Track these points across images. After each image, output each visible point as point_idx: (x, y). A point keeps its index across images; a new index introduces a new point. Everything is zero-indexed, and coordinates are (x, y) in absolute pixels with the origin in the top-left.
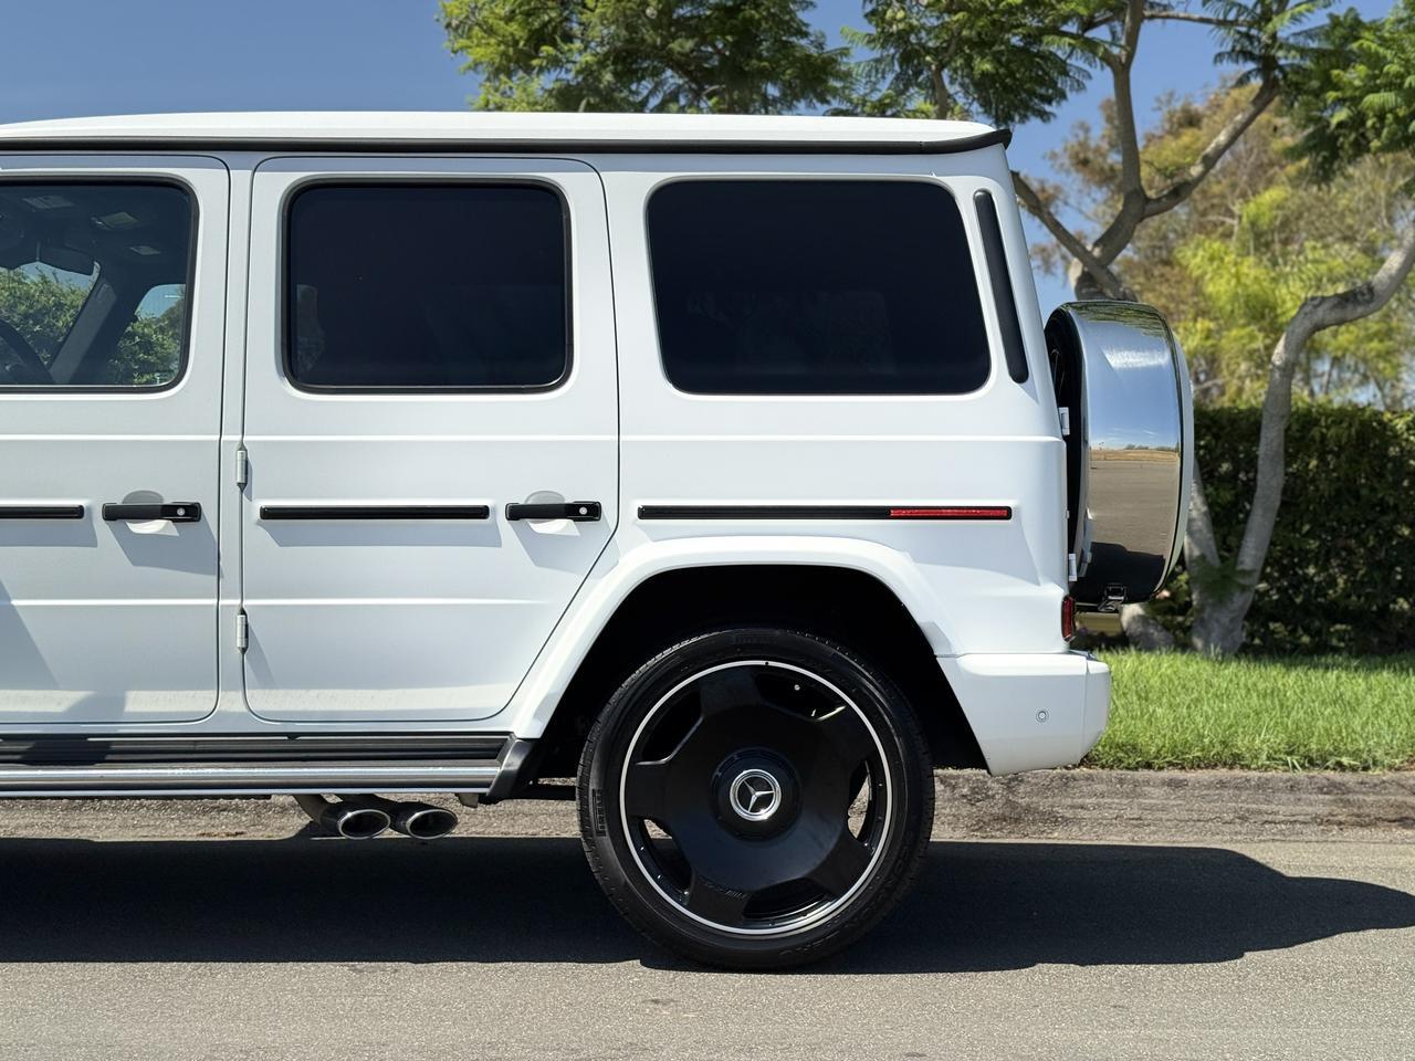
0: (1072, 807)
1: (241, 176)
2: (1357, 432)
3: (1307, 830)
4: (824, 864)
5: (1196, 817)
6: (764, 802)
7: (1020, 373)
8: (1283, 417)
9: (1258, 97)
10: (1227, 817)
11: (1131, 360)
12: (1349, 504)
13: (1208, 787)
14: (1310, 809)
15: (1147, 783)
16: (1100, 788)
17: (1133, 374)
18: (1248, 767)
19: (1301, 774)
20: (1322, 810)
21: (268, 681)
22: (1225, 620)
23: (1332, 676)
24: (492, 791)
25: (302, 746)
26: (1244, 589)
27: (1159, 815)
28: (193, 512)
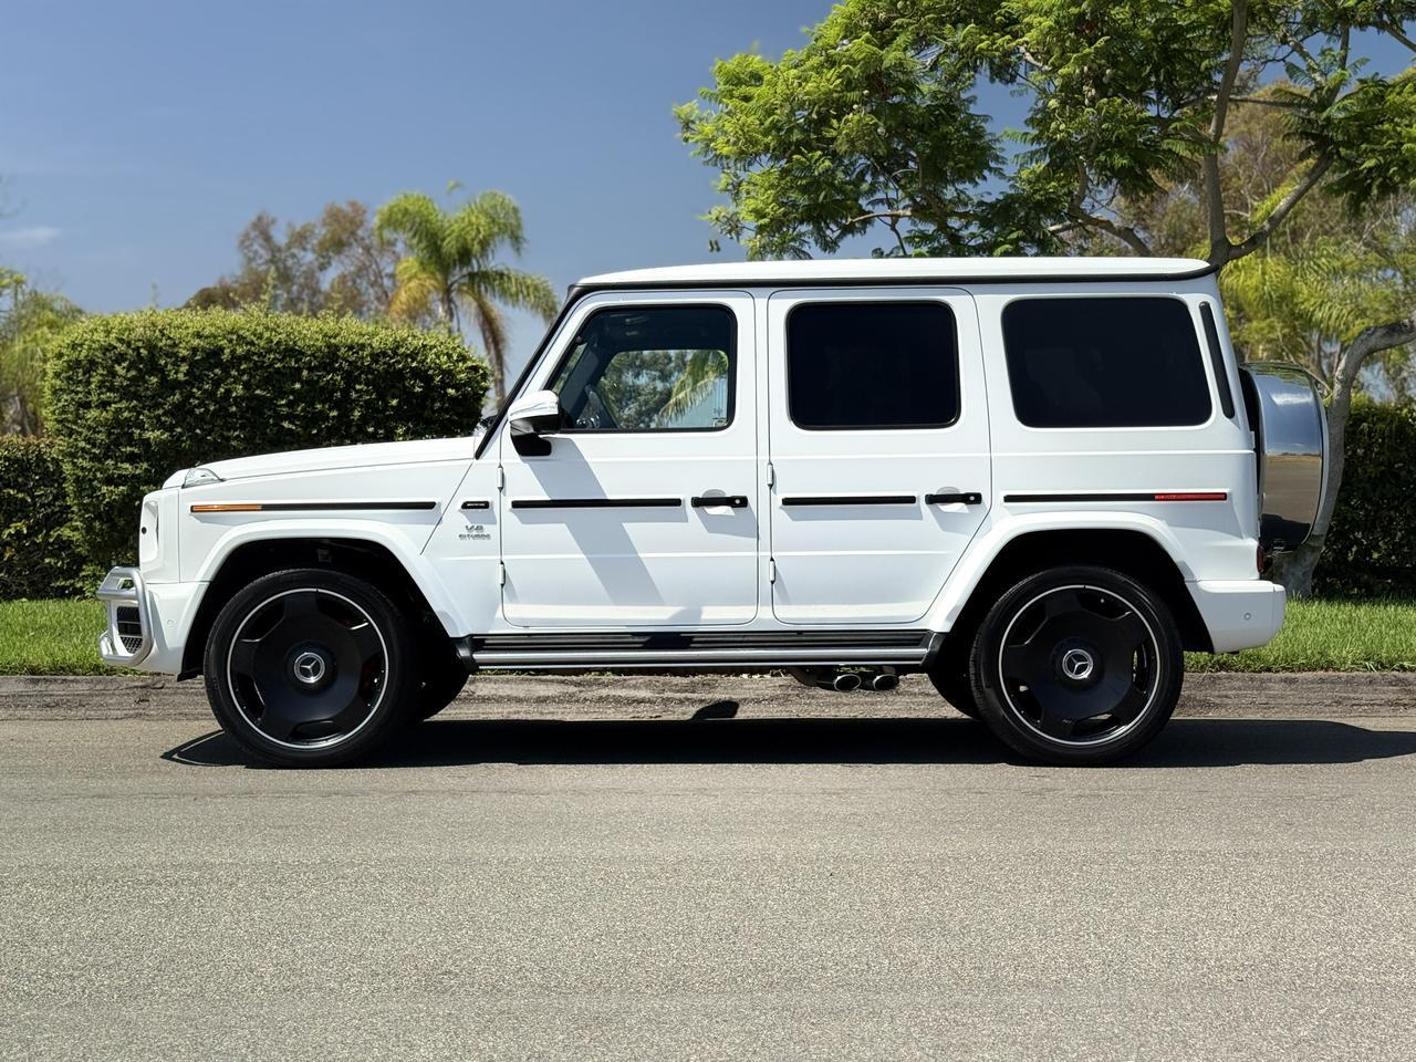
0: (1219, 696)
1: (761, 302)
2: (1397, 427)
3: (1383, 709)
4: (1121, 704)
5: (1305, 702)
6: (1082, 668)
7: (1229, 412)
8: (1343, 418)
9: (1313, 170)
10: (1327, 702)
11: (1290, 399)
12: (1390, 482)
13: (1312, 683)
14: (1383, 696)
15: (1270, 680)
16: (1238, 684)
17: (1290, 407)
18: (1339, 670)
19: (1377, 673)
20: (1393, 697)
21: (786, 600)
22: (1299, 574)
23: (1391, 609)
24: (923, 664)
25: (804, 638)
26: (1314, 549)
27: (1280, 701)
28: (744, 502)
